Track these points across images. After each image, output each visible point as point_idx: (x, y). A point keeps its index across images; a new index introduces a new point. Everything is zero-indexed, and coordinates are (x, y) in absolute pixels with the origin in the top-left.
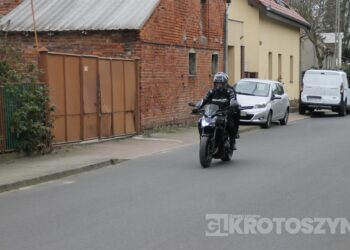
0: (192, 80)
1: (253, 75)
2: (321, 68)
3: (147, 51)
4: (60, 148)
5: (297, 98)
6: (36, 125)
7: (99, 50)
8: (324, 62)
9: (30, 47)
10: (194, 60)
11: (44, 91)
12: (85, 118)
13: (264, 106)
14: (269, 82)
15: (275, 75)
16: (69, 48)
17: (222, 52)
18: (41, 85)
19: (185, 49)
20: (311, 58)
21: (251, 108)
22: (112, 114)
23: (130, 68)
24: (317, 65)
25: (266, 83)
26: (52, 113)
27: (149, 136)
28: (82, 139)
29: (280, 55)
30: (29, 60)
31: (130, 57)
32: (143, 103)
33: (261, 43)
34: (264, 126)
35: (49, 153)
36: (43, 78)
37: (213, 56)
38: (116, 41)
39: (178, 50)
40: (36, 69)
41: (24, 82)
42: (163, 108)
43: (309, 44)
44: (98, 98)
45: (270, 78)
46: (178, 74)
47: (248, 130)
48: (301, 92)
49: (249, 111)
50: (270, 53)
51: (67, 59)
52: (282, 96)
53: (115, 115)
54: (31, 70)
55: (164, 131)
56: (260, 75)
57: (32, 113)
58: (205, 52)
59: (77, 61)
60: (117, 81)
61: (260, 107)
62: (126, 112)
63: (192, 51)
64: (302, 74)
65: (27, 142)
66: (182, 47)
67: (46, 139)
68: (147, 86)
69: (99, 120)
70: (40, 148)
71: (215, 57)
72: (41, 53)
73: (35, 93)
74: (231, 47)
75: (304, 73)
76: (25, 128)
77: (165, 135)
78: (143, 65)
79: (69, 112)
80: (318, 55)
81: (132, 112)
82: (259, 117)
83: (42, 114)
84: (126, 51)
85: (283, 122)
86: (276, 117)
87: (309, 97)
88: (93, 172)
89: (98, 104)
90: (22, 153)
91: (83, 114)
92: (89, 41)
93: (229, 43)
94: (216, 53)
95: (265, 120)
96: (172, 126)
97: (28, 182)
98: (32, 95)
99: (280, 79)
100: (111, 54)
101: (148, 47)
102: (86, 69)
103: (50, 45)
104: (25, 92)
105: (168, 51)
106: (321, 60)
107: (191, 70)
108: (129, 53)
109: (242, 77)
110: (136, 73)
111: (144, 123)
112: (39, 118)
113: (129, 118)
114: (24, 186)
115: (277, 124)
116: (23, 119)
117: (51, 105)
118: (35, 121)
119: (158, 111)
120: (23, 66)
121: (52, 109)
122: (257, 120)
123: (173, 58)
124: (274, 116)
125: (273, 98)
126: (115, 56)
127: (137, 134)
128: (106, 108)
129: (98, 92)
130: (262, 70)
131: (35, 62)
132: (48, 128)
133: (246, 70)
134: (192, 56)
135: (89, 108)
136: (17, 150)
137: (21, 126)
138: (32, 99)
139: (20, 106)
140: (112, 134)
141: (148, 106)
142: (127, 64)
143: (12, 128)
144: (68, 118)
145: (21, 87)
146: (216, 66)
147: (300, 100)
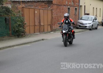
1: (88, 14)
3: (55, 7)
4: (28, 35)
6: (21, 28)
10: (69, 10)
12: (36, 27)
13: (90, 23)
15: (95, 14)
16: (32, 6)
17: (78, 7)
18: (22, 17)
19: (67, 6)
22: (44, 26)
25: (92, 17)
26: (25, 25)
27: (55, 32)
28: (35, 33)
29: (96, 8)
31: (50, 9)
32: (53, 22)
34: (90, 29)
35: (25, 37)
36: (23, 15)
37: (75, 8)
39: (64, 7)
40: (21, 12)
45: (93, 15)
49: (86, 25)
50: (93, 8)
51: (30, 9)
52: (96, 21)
54: (19, 12)
56: (90, 14)
57: (19, 25)
58: (73, 7)
59: (33, 10)
61: (89, 24)
62: (48, 25)
63: (69, 7)
65: (18, 33)
67: (24, 32)
68: (55, 17)
69: (40, 27)
71: (76, 9)
72: (23, 7)
76: (17, 29)
78: (54, 11)
79: (30, 25)
81: (50, 25)
83: (22, 25)
85: (96, 28)
86: (94, 27)
90: (16, 37)
91: (35, 25)
93: (80, 5)
94: (76, 8)
95: (91, 28)
98: (19, 20)
99: (96, 16)
100: (44, 8)
102: (36, 12)
104: (17, 19)
105: (61, 7)
108: (50, 8)
109: (84, 15)
110: (51, 13)
111: (53, 28)
113: (49, 27)
115: (94, 29)
116: (17, 27)
117: (25, 23)
118: (20, 27)
121: (25, 24)
122: (88, 28)
123: (63, 9)
124: (93, 27)
125: (93, 22)
127: (51, 32)
128: (42, 24)
130: (91, 12)
131: (21, 10)
132: (24, 30)
133: (86, 12)
134: (69, 8)
135: (37, 23)
136: (15, 36)
137: (16, 29)
138: (19, 21)
139: (16, 23)
140: (44, 31)
141: (55, 23)
142: (49, 11)
143: (13, 29)
144: (30, 27)
145: (16, 17)
146: (76, 11)
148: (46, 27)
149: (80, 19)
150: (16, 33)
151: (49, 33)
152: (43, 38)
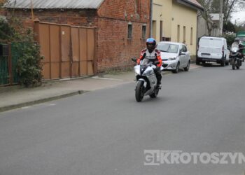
0: (129, 42)
1: (168, 39)
2: (210, 36)
3: (102, 22)
4: (46, 83)
5: (195, 54)
6: (32, 68)
7: (71, 21)
8: (212, 32)
10: (131, 29)
12: (62, 64)
13: (175, 59)
14: (178, 44)
15: (181, 40)
16: (52, 19)
17: (149, 24)
18: (35, 43)
19: (126, 22)
20: (204, 29)
21: (166, 60)
22: (79, 62)
23: (91, 33)
24: (207, 34)
25: (176, 44)
26: (42, 61)
27: (102, 77)
28: (60, 77)
29: (184, 27)
30: (27, 27)
31: (91, 26)
32: (98, 56)
33: (173, 19)
34: (174, 71)
35: (39, 86)
36: (36, 38)
38: (82, 16)
39: (121, 22)
40: (32, 33)
41: (24, 40)
42: (111, 59)
43: (202, 20)
44: (71, 52)
45: (178, 41)
46: (121, 37)
48: (197, 51)
49: (165, 62)
50: (179, 26)
51: (51, 27)
52: (186, 53)
53: (81, 63)
54: (29, 33)
55: (112, 73)
56: (171, 39)
57: (29, 61)
58: (138, 24)
59: (58, 28)
60: (83, 40)
61: (172, 59)
62: (88, 61)
63: (130, 23)
64: (198, 40)
65: (26, 79)
66: (124, 20)
67: (38, 77)
68: (101, 45)
69: (71, 65)
70: (34, 83)
71: (144, 27)
72: (35, 22)
73: (31, 48)
74: (154, 21)
76: (25, 70)
77: (112, 76)
79: (52, 60)
80: (208, 27)
81: (91, 61)
82: (171, 66)
83: (35, 61)
84: (88, 22)
85: (186, 69)
86: (182, 66)
87: (202, 54)
88: (67, 98)
89: (71, 55)
90: (23, 86)
91: (61, 62)
92: (65, 15)
93: (153, 19)
94: (145, 25)
95: (175, 68)
96: (117, 70)
97: (28, 104)
98: (29, 49)
99: (184, 42)
100: (79, 24)
101: (103, 20)
102: (63, 33)
104: (25, 47)
106: (210, 30)
107: (129, 35)
108: (90, 24)
109: (160, 41)
111: (99, 68)
112: (34, 64)
113: (90, 65)
115: (182, 70)
116: (23, 64)
117: (41, 56)
118: (31, 65)
119: (108, 61)
120: (24, 31)
121: (42, 58)
122: (170, 68)
123: (118, 27)
124: (180, 66)
125: (180, 54)
126: (81, 25)
127: (94, 76)
128: (75, 58)
129: (71, 49)
130: (173, 35)
131: (31, 28)
132: (39, 70)
133: (163, 36)
134: (130, 26)
135: (65, 58)
136: (20, 84)
137: (22, 68)
138: (29, 52)
139: (22, 56)
140: (79, 74)
141: (102, 57)
142: (89, 30)
143: (17, 70)
144: (52, 64)
145: (22, 44)
146: (145, 33)
147: (197, 55)
148: (83, 65)
150: (21, 77)
151: (89, 79)
152: (80, 89)
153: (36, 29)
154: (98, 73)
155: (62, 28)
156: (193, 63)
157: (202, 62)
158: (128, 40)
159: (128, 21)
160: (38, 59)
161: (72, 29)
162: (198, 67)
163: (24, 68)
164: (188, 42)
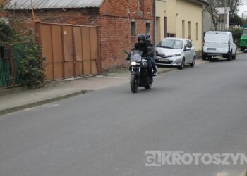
1: (173, 35)
2: (216, 30)
3: (104, 21)
4: (50, 83)
5: (201, 49)
6: (34, 69)
7: (73, 21)
8: (218, 26)
9: (29, 19)
10: (135, 27)
11: (38, 48)
12: (66, 64)
13: (179, 55)
15: (187, 35)
16: (54, 19)
17: (152, 21)
18: (37, 44)
20: (210, 23)
22: (82, 61)
23: (94, 32)
24: (213, 28)
25: (181, 40)
26: (44, 61)
27: (106, 75)
28: (64, 77)
29: (189, 22)
30: (29, 28)
31: (93, 25)
32: (102, 55)
33: (177, 15)
34: (179, 68)
35: (43, 87)
36: (38, 40)
37: (147, 23)
38: (84, 15)
39: (124, 20)
40: (33, 33)
41: (26, 41)
42: (115, 58)
43: (208, 15)
44: (74, 51)
45: (183, 37)
46: (124, 35)
47: (169, 71)
48: (203, 45)
49: (170, 59)
50: (183, 21)
51: (53, 27)
52: (191, 49)
54: (30, 34)
55: (117, 72)
56: (176, 35)
57: (31, 62)
59: (60, 27)
60: (86, 40)
61: (177, 55)
62: (91, 60)
63: (133, 20)
64: (204, 34)
65: (28, 80)
66: (127, 18)
67: (41, 78)
68: (105, 43)
69: (74, 65)
70: (37, 84)
71: (148, 24)
72: (37, 23)
73: (33, 49)
74: (158, 18)
75: (205, 33)
76: (27, 71)
77: (117, 74)
78: (102, 30)
79: (55, 61)
80: (214, 22)
81: (95, 60)
82: (176, 62)
83: (38, 62)
84: (91, 21)
85: (192, 65)
86: (187, 62)
87: (208, 49)
88: (71, 98)
89: (74, 55)
90: (26, 87)
91: (64, 62)
92: (67, 15)
93: (157, 15)
94: (148, 21)
95: (180, 64)
96: (121, 68)
97: (30, 105)
98: (31, 50)
99: (189, 38)
100: (82, 23)
101: (105, 18)
102: (65, 33)
103: (42, 18)
104: (27, 48)
105: (118, 21)
106: (216, 25)
107: (133, 32)
108: (93, 22)
109: (165, 37)
110: (98, 35)
111: (103, 67)
112: (36, 65)
113: (94, 64)
114: (27, 108)
115: (188, 66)
116: (26, 65)
117: (44, 56)
118: (33, 67)
119: (112, 59)
120: (25, 32)
121: (44, 59)
122: (175, 64)
123: (121, 25)
125: (185, 50)
126: (84, 24)
127: (99, 74)
128: (78, 58)
129: (74, 48)
130: (178, 31)
131: (33, 29)
132: (42, 71)
133: (168, 32)
134: (133, 24)
135: (68, 58)
136: (22, 85)
137: (24, 70)
138: (31, 53)
139: (24, 57)
140: (83, 74)
141: (105, 56)
142: (91, 29)
143: (19, 71)
144: (55, 65)
145: (24, 45)
146: (149, 30)
147: (203, 50)
148: (86, 64)
149: (157, 46)
150: (24, 78)
152: (84, 89)
153: (37, 30)
154: (102, 71)
155: (64, 27)
156: (199, 58)
157: (208, 57)
158: (132, 38)
159: (131, 18)
160: (40, 60)
161: (74, 28)
162: (204, 62)
163: (27, 69)
164: (193, 37)
